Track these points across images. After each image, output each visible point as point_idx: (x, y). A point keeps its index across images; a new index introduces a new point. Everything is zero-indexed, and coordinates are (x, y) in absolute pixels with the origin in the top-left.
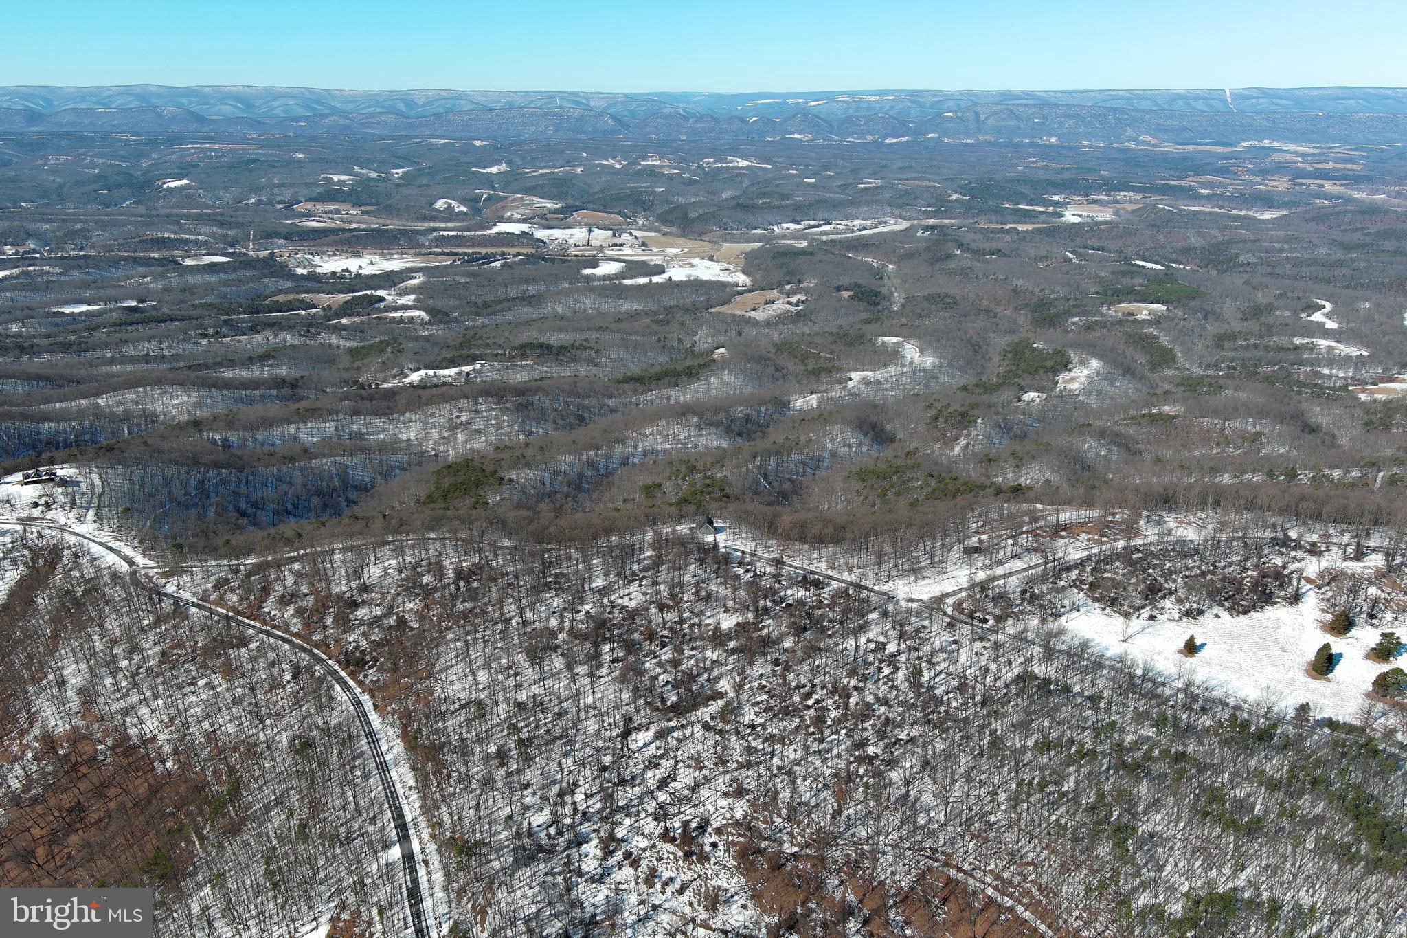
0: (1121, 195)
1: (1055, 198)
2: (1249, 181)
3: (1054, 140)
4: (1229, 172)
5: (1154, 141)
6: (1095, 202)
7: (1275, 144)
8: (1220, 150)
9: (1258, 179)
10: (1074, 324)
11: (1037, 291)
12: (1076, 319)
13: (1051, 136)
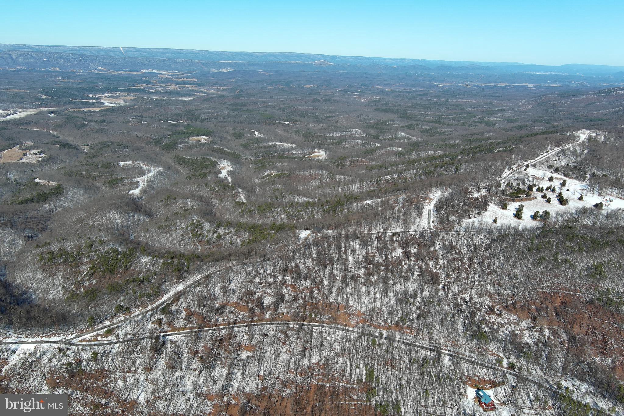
0: (118, 93)
1: (90, 96)
2: (161, 86)
3: (57, 69)
4: (151, 82)
5: (105, 70)
6: (110, 97)
7: (154, 71)
8: (135, 73)
9: (164, 86)
10: (181, 148)
11: (148, 136)
12: (181, 145)
13: (55, 67)
